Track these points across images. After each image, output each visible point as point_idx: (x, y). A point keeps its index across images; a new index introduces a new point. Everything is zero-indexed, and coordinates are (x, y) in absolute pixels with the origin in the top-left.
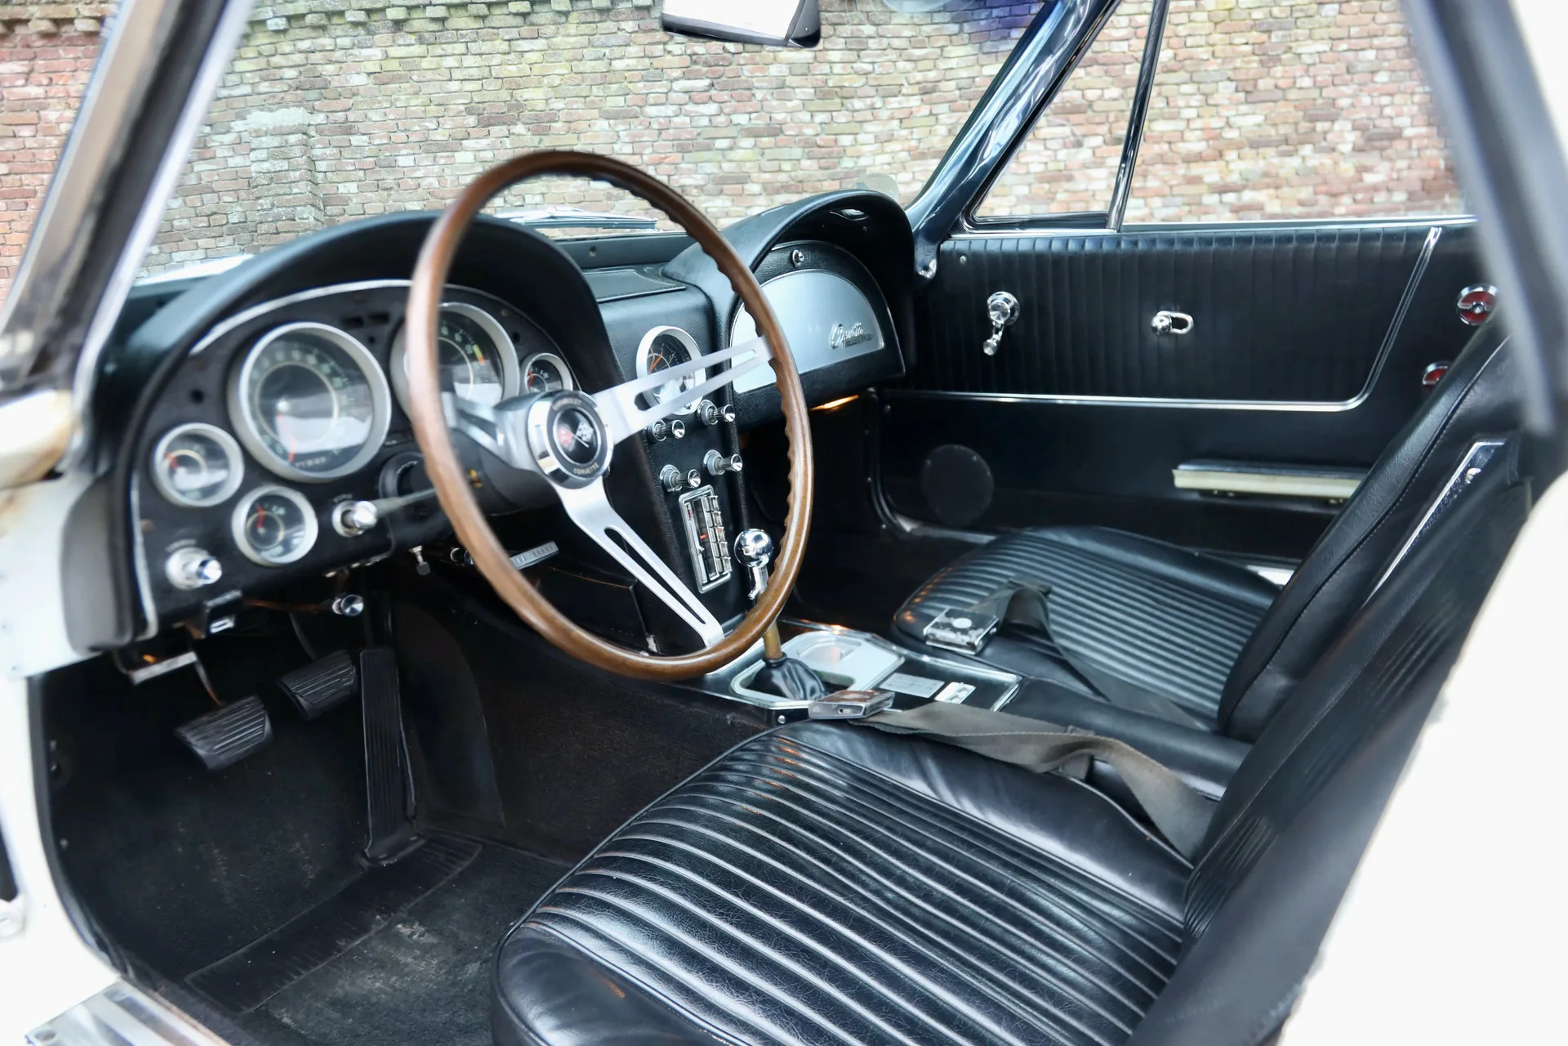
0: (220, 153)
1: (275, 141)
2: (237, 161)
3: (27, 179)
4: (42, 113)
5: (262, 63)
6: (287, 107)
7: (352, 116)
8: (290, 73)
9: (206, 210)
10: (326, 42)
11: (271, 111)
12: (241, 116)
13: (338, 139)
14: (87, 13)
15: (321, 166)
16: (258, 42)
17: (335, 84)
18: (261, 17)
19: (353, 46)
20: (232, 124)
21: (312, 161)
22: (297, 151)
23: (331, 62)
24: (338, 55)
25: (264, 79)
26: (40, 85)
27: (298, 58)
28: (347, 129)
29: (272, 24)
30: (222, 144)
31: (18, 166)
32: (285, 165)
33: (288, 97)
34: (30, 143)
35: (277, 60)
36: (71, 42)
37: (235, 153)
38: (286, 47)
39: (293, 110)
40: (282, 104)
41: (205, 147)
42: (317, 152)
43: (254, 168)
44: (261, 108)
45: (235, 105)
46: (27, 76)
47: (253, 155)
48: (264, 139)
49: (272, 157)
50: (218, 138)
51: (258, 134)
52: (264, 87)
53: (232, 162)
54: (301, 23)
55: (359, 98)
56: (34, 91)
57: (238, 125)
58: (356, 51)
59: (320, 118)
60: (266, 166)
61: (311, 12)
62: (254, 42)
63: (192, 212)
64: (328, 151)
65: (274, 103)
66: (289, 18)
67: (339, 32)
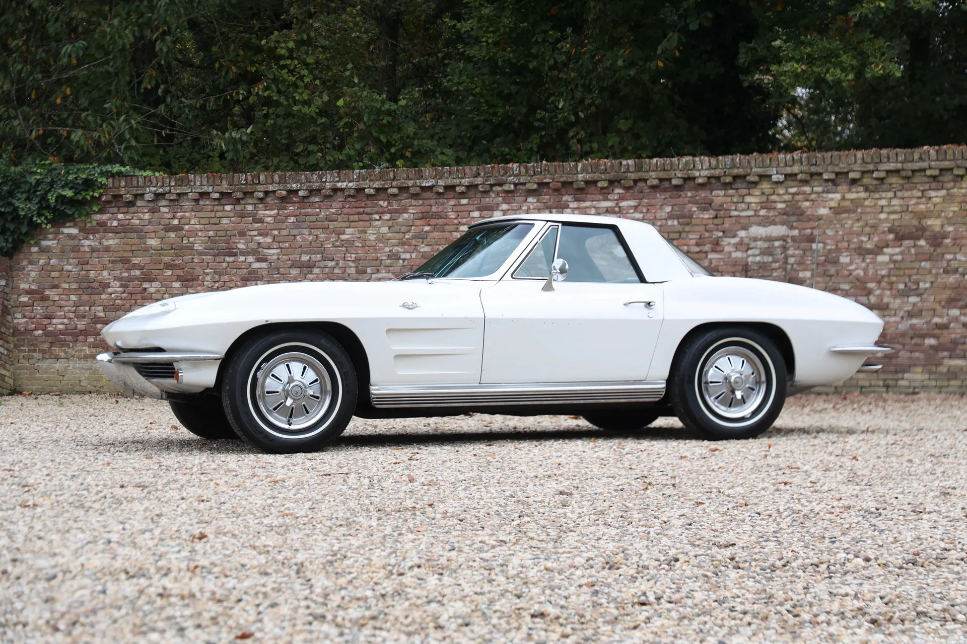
0: (727, 249)
1: (766, 245)
2: (739, 254)
5: (764, 199)
6: (776, 225)
7: (815, 232)
8: (780, 206)
10: (807, 189)
11: (765, 226)
12: (745, 228)
13: (803, 245)
14: (679, 176)
15: (791, 260)
16: (763, 186)
17: (809, 212)
18: (769, 173)
19: (823, 192)
20: (738, 233)
21: (786, 258)
22: (779, 251)
23: (807, 200)
24: (813, 196)
25: (762, 208)
26: (642, 212)
27: (787, 197)
28: (811, 239)
29: (775, 178)
30: (729, 244)
32: (770, 259)
33: (777, 220)
35: (773, 197)
36: (666, 190)
37: (737, 250)
38: (781, 191)
39: (779, 227)
40: (773, 223)
41: (717, 244)
42: (790, 252)
43: (750, 259)
44: (759, 224)
45: (742, 221)
46: (636, 208)
47: (750, 252)
48: (759, 243)
49: (763, 253)
50: (728, 240)
51: (755, 239)
52: (763, 212)
53: (734, 255)
54: (794, 178)
55: (822, 222)
56: (638, 215)
57: (742, 234)
58: (824, 195)
59: (796, 233)
60: (758, 259)
61: (801, 172)
62: (759, 186)
64: (797, 252)
65: (766, 222)
66: (786, 175)
67: (816, 184)
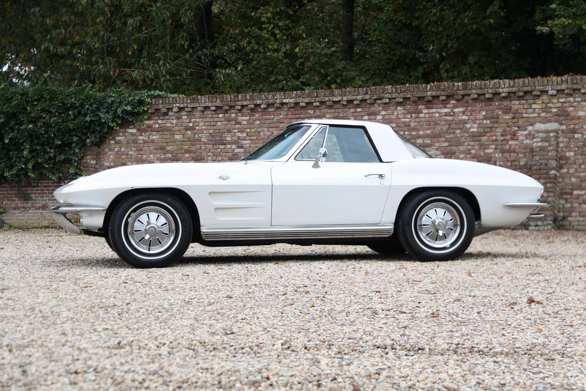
0: (520, 138)
1: (544, 135)
2: (528, 141)
3: (453, 148)
4: (465, 125)
5: (544, 106)
6: (551, 122)
7: (577, 127)
8: (554, 110)
9: (511, 159)
10: (571, 99)
11: (544, 123)
12: (532, 125)
13: (569, 135)
14: (490, 92)
15: (561, 145)
16: (544, 98)
17: (572, 114)
18: (546, 89)
19: (582, 101)
20: (528, 128)
21: (558, 143)
22: (553, 139)
23: (572, 106)
24: (575, 104)
25: (543, 112)
26: (467, 115)
27: (559, 105)
28: (574, 131)
29: (550, 92)
30: (522, 135)
31: (452, 143)
32: (547, 144)
33: (552, 119)
34: (459, 135)
35: (550, 105)
36: (482, 101)
37: (527, 138)
38: (555, 101)
39: (553, 123)
40: (550, 121)
41: (515, 135)
42: (561, 140)
43: (534, 145)
44: (541, 122)
45: (530, 120)
46: (464, 113)
47: (535, 140)
48: (540, 134)
49: (542, 141)
50: (521, 132)
51: (538, 132)
52: (543, 115)
53: (525, 142)
54: (563, 92)
55: (581, 120)
56: (465, 117)
57: (530, 128)
58: (583, 103)
59: (564, 127)
60: (540, 144)
61: (567, 89)
62: (541, 98)
63: (505, 160)
64: (565, 140)
65: (545, 121)
66: (558, 91)
67: (577, 96)
